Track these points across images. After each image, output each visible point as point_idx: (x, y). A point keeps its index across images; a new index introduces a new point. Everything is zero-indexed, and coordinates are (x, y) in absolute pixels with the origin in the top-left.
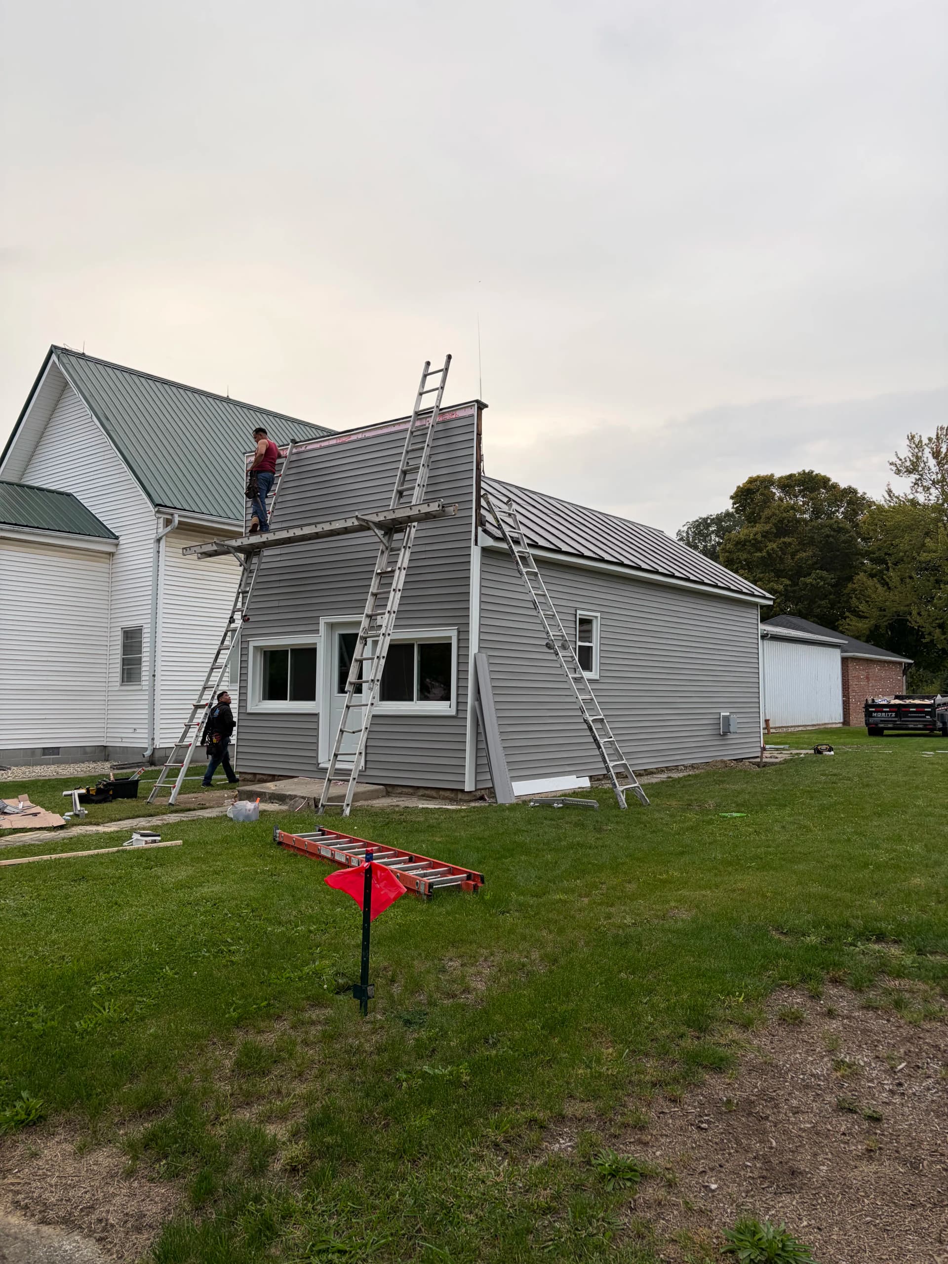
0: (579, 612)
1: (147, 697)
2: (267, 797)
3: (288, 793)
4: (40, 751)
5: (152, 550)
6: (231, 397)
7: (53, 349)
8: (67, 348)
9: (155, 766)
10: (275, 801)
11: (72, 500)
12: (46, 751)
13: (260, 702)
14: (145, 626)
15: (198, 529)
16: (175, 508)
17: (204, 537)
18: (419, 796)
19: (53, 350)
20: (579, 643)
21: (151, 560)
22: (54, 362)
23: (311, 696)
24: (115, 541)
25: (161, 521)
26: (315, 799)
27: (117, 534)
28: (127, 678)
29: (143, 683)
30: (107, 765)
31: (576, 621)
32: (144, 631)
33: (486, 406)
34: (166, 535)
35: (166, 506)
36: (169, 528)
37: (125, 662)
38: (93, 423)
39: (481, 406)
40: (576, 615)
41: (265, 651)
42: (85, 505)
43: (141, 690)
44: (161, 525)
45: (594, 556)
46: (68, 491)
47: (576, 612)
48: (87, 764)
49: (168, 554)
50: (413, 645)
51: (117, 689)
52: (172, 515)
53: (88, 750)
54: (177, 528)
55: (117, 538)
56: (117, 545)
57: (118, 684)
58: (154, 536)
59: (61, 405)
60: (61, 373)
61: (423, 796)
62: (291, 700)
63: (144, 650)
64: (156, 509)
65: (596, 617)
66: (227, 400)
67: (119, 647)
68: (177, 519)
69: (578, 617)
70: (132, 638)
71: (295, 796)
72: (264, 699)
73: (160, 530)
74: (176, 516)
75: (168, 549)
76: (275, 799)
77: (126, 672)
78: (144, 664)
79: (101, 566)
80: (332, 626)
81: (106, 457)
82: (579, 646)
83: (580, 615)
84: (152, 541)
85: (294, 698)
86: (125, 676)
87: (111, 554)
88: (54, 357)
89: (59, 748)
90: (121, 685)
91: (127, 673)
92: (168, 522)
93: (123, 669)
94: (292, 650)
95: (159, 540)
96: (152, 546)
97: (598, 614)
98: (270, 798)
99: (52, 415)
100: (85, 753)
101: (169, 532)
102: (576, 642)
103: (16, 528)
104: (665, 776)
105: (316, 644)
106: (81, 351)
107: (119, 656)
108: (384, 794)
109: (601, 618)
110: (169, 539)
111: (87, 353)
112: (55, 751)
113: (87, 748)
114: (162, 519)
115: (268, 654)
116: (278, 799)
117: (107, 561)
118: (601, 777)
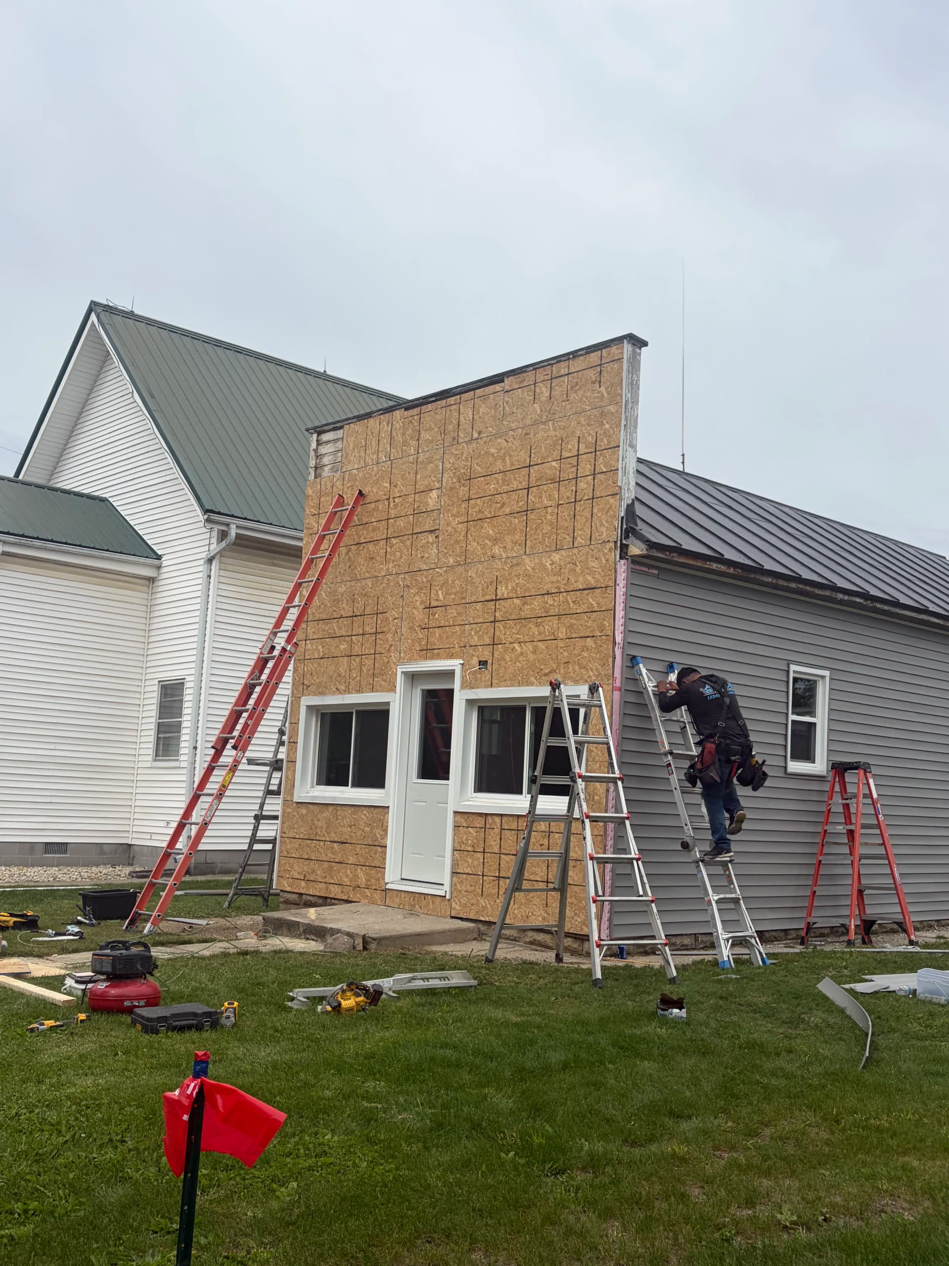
0: (793, 668)
1: (184, 778)
2: (301, 929)
3: (329, 926)
4: (41, 849)
5: (201, 575)
6: (329, 372)
7: (93, 305)
8: (111, 304)
9: (190, 875)
10: (310, 937)
11: (107, 507)
12: (50, 847)
13: (312, 787)
14: (188, 678)
15: (268, 547)
16: (233, 516)
17: (274, 558)
18: (526, 943)
19: (93, 307)
20: (792, 717)
21: (200, 587)
22: (93, 324)
23: (379, 782)
24: (156, 562)
25: (215, 534)
26: (364, 937)
27: (159, 553)
28: (163, 750)
29: (182, 758)
30: (128, 870)
31: (788, 682)
32: (187, 685)
33: (645, 344)
34: (221, 553)
35: (219, 513)
36: (223, 544)
37: (161, 728)
38: (135, 404)
39: (638, 343)
40: (788, 672)
41: (323, 714)
42: (123, 513)
43: (179, 768)
44: (214, 540)
45: (820, 580)
46: (104, 496)
47: (789, 667)
48: (101, 868)
49: (223, 580)
50: (524, 709)
51: (148, 765)
52: (228, 525)
53: (106, 848)
54: (235, 544)
55: (159, 557)
56: (159, 567)
57: (150, 758)
58: (204, 555)
59: (101, 382)
60: (101, 338)
61: (531, 943)
62: (353, 786)
63: (185, 711)
64: (206, 517)
65: (823, 677)
66: (323, 376)
67: (154, 707)
68: (233, 532)
69: (791, 675)
70: (172, 695)
71: (339, 931)
72: (319, 783)
73: (213, 547)
74: (233, 527)
75: (222, 573)
76: (311, 933)
77: (161, 742)
78: (184, 731)
79: (136, 596)
80: (413, 677)
81: (151, 448)
82: (793, 722)
83: (795, 672)
84: (202, 562)
85: (358, 784)
86: (161, 747)
87: (152, 580)
88: (93, 317)
89: (67, 843)
90: (155, 760)
91: (164, 744)
92: (223, 535)
93: (158, 738)
94: (358, 712)
95: (210, 561)
96: (201, 568)
97: (826, 673)
98: (305, 932)
99: (89, 395)
100: (102, 852)
101: (224, 549)
102: (787, 714)
103: (24, 541)
104: (934, 935)
105: (388, 704)
106: (128, 308)
107: (153, 720)
108: (475, 935)
109: (831, 679)
110: (224, 560)
111: (137, 312)
112: (61, 847)
113: (106, 847)
114: (216, 530)
115: (328, 718)
116: (315, 935)
117: (145, 589)
118: (826, 931)
